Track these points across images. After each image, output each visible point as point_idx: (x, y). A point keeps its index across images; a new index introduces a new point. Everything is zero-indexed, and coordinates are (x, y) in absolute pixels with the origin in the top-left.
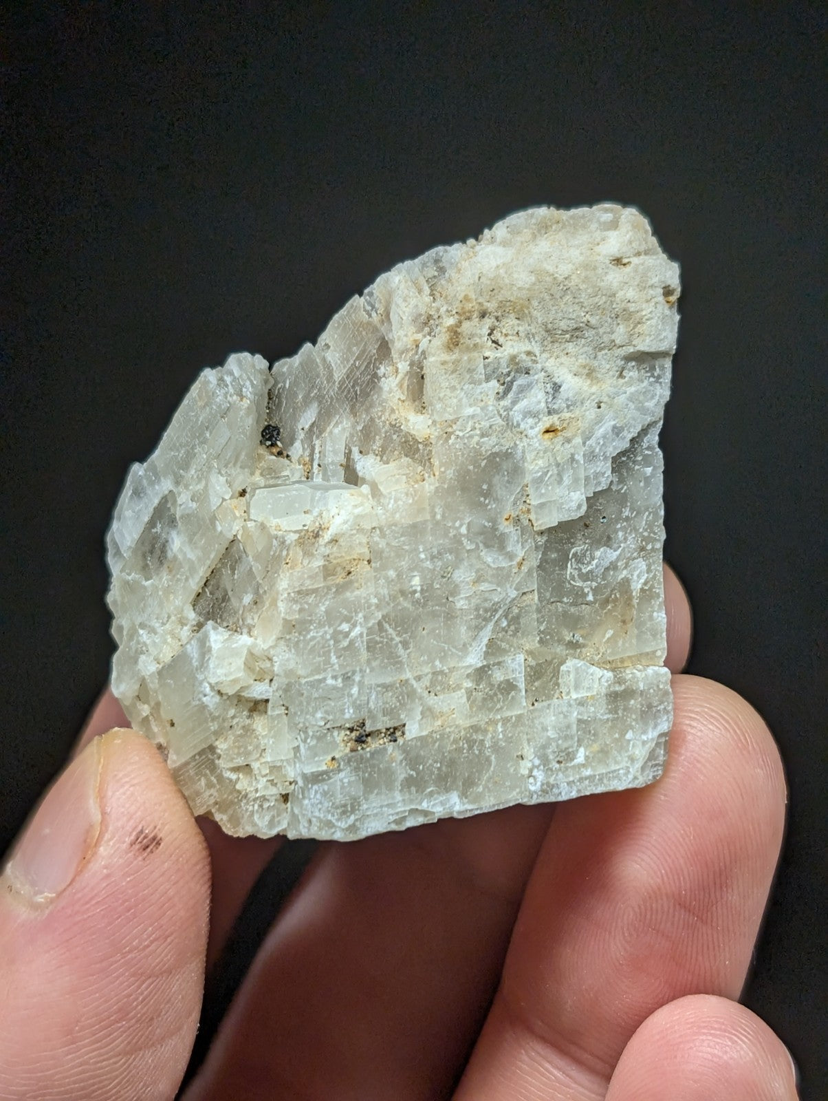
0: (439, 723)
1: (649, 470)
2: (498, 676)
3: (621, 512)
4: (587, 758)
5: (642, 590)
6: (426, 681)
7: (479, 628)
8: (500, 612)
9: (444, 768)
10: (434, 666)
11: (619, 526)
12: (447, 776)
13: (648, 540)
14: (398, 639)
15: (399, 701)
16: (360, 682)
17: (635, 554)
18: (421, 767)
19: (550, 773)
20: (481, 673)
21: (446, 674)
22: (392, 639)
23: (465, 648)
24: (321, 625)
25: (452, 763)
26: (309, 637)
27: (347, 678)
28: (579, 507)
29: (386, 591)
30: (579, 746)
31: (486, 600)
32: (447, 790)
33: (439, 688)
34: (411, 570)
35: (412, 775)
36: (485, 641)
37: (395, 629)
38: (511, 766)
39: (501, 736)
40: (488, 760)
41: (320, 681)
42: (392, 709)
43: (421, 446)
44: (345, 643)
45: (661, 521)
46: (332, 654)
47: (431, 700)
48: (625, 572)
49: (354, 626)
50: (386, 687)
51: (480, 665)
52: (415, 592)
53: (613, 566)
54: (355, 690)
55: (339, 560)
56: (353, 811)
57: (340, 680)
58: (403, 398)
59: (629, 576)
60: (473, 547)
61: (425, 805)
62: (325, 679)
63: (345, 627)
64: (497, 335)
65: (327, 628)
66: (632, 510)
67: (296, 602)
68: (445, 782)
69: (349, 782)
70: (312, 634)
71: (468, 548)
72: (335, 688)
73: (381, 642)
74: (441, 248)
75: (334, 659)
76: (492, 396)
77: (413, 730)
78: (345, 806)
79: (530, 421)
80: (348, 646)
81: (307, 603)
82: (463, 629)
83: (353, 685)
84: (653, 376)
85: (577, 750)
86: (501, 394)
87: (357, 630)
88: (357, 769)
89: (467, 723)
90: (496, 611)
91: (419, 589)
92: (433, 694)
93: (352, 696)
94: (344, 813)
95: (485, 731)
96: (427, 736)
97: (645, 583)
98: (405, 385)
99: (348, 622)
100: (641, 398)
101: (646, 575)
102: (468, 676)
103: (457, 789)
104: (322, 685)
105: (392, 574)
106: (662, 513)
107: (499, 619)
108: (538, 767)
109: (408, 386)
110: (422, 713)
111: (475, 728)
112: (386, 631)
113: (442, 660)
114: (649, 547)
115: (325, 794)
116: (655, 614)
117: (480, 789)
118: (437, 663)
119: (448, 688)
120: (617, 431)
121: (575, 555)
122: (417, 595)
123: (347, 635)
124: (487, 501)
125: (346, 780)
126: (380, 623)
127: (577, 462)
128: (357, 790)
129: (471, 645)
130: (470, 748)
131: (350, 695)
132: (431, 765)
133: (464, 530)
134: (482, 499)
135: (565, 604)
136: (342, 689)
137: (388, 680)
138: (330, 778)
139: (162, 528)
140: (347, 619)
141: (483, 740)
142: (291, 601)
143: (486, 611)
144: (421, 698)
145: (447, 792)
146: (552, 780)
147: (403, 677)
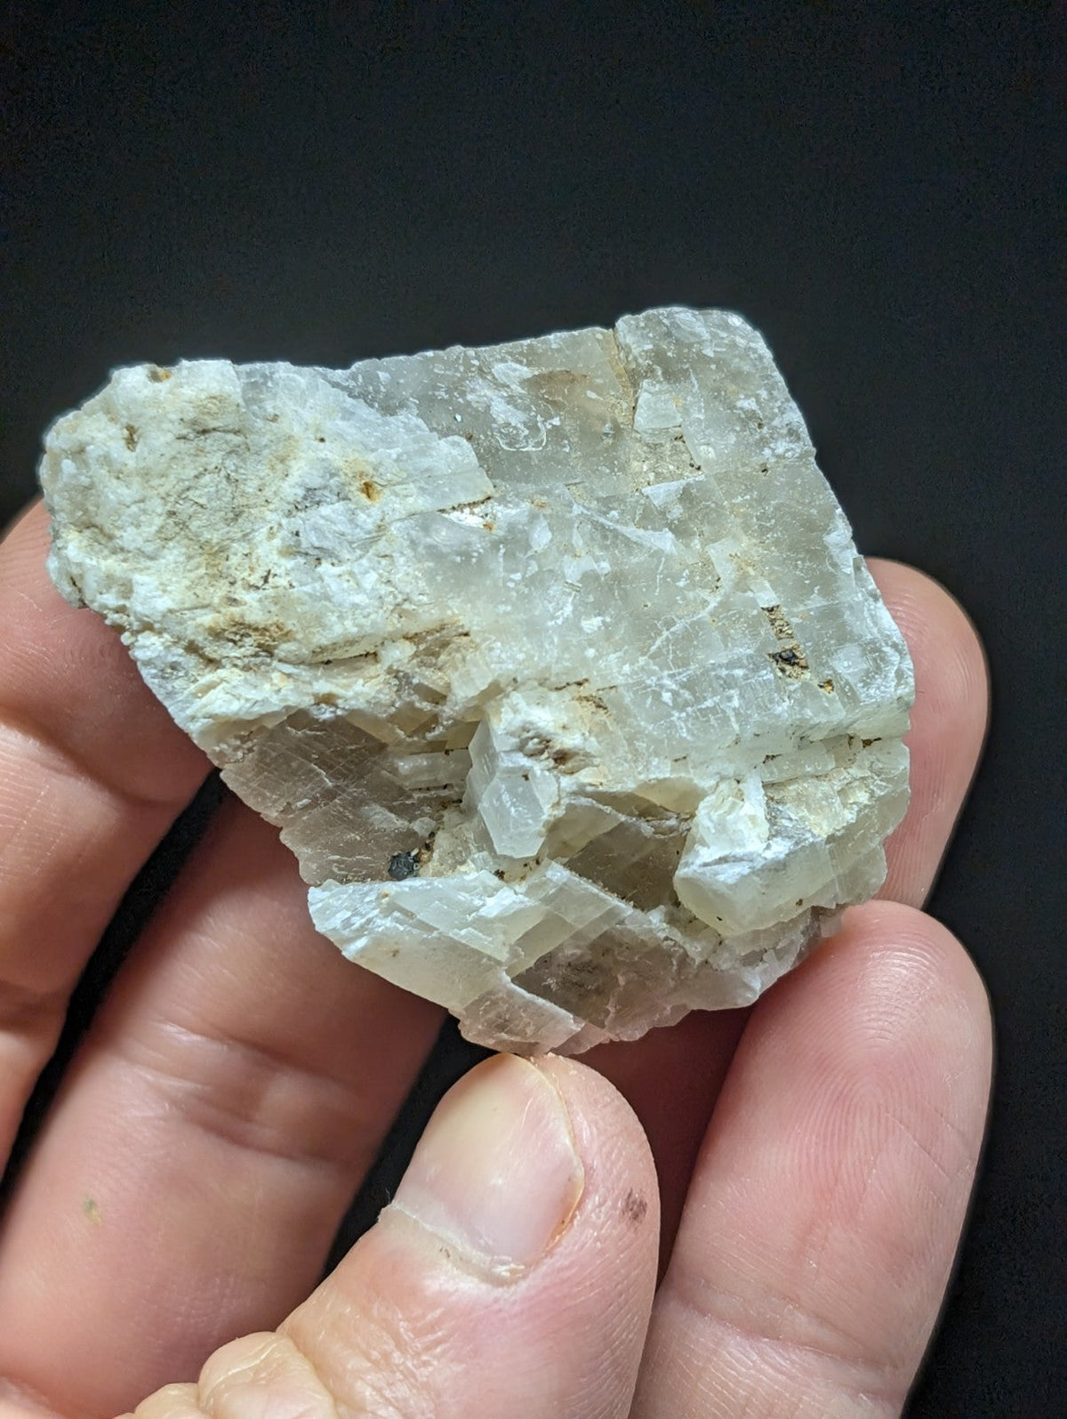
0: (750, 569)
1: (383, 375)
2: (677, 512)
3: (442, 399)
4: (747, 397)
5: (529, 364)
6: (705, 594)
7: (628, 543)
8: (602, 520)
9: (801, 556)
10: (686, 588)
11: (461, 400)
12: (808, 551)
13: (468, 366)
14: (665, 633)
15: (738, 619)
16: (727, 669)
17: (489, 377)
18: (807, 582)
19: (775, 436)
20: (680, 531)
21: (692, 572)
22: (667, 638)
23: (657, 554)
24: (672, 726)
25: (791, 548)
26: (689, 738)
27: (729, 683)
28: (454, 444)
29: (612, 657)
30: (735, 407)
31: (592, 539)
32: (825, 548)
33: (710, 578)
34: (581, 630)
35: (819, 590)
36: (641, 532)
37: (654, 640)
38: (778, 481)
39: (748, 497)
40: (777, 508)
41: (738, 714)
42: (749, 624)
43: (422, 647)
44: (687, 695)
45: (440, 353)
46: (703, 706)
47: (726, 585)
48: (513, 387)
49: (662, 686)
50: (725, 637)
51: (670, 535)
52: (603, 622)
53: (511, 400)
54: (739, 672)
55: (586, 721)
56: (879, 650)
57: (732, 692)
58: (361, 681)
59: (517, 381)
60: (533, 563)
61: (850, 570)
62: (734, 709)
63: (667, 697)
64: (255, 579)
65: (674, 718)
66: (436, 388)
67: (649, 762)
68: (818, 553)
69: (848, 660)
70: (684, 735)
71: (537, 569)
72: (742, 696)
73: (674, 652)
75: (709, 703)
76: (337, 570)
77: (767, 597)
78: (875, 660)
79: (362, 517)
80: (688, 689)
81: (647, 749)
82: (634, 560)
83: (733, 675)
84: (265, 384)
85: (741, 409)
86: (335, 561)
87: (667, 682)
88: (829, 654)
89: (745, 539)
90: (603, 526)
91: (600, 618)
92: (718, 584)
93: (746, 675)
94: (882, 659)
95: (745, 515)
96: (769, 581)
97: (521, 363)
98: (345, 681)
99: (660, 695)
100: (298, 392)
101: (510, 363)
102: (687, 546)
103: (821, 538)
104: (742, 711)
105: (591, 652)
106: (430, 354)
107: (610, 520)
108: (773, 450)
109: (345, 678)
110: (745, 591)
111: (746, 528)
112: (659, 648)
113: (677, 578)
114: (476, 362)
115: (866, 685)
116: (554, 346)
117: (814, 511)
118: (681, 584)
119: (707, 563)
120: (348, 415)
121: (510, 445)
122: (608, 620)
123: (675, 694)
124: (475, 554)
125: (846, 664)
126: (652, 657)
127: (399, 455)
128: (853, 649)
129: (650, 548)
130: (769, 530)
131: (746, 677)
132: (801, 570)
133: (518, 576)
134: (474, 560)
135: (571, 448)
136: (741, 688)
137: (716, 634)
138: (847, 683)
140: (657, 696)
141: (757, 516)
142: (648, 770)
143: (605, 537)
144: (727, 596)
145: (828, 548)
146: (785, 431)
147: (709, 619)
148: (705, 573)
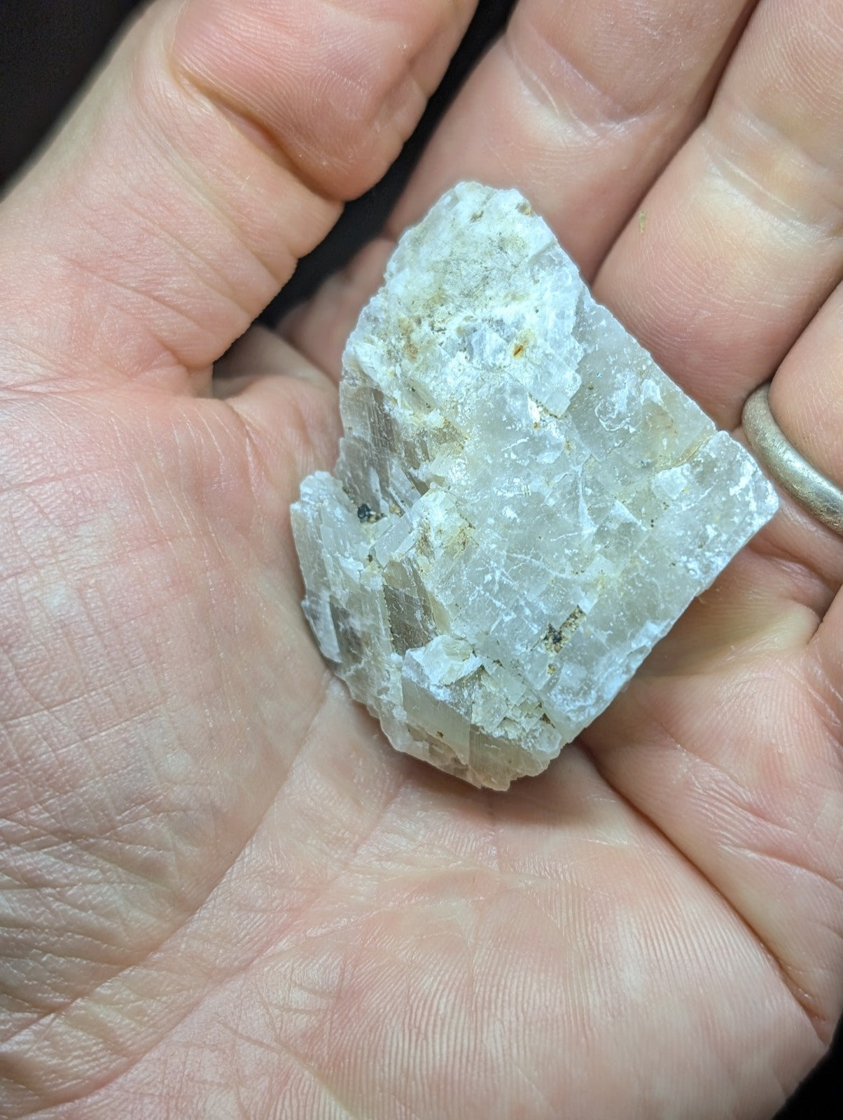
0: (600, 587)
1: (603, 323)
2: (614, 526)
3: (608, 362)
4: (716, 529)
5: (663, 398)
6: (569, 569)
7: (576, 507)
8: (580, 486)
9: (627, 613)
10: (566, 556)
11: (613, 372)
12: (633, 616)
13: (639, 364)
14: (528, 558)
15: (562, 595)
16: (526, 603)
17: (639, 380)
18: (611, 624)
19: (699, 558)
20: (601, 534)
21: (578, 554)
22: (525, 560)
23: (577, 528)
24: (472, 590)
25: (629, 605)
26: (470, 603)
27: (518, 609)
28: (575, 379)
29: (496, 535)
30: (704, 526)
31: (564, 487)
32: (642, 624)
33: (581, 566)
34: (501, 507)
35: (610, 634)
36: (586, 512)
37: (521, 553)
38: (671, 575)
39: (648, 562)
40: (651, 584)
41: (500, 624)
42: (561, 603)
43: (445, 430)
44: (496, 588)
45: (639, 346)
46: (494, 601)
47: (582, 578)
48: (642, 396)
49: (493, 572)
50: (547, 592)
51: (595, 530)
52: (515, 519)
53: (631, 399)
54: (527, 612)
55: (451, 542)
56: (590, 688)
57: (513, 613)
58: (412, 412)
59: (648, 395)
60: (528, 461)
61: (634, 646)
62: (502, 620)
63: (488, 577)
64: (437, 325)
65: (477, 588)
66: (613, 355)
67: (446, 589)
68: (636, 621)
69: (572, 672)
70: (470, 599)
71: (526, 464)
72: (513, 620)
73: (519, 568)
74: (365, 309)
75: (498, 604)
76: (464, 362)
77: (587, 605)
78: (582, 689)
79: (501, 356)
80: (500, 588)
81: (452, 584)
82: (566, 517)
83: (523, 609)
84: (556, 265)
85: (706, 530)
86: (469, 357)
87: (498, 573)
88: (570, 659)
89: (619, 573)
90: (577, 488)
91: (516, 516)
92: (580, 573)
93: (528, 616)
94: (585, 693)
95: (635, 568)
96: (599, 601)
97: (662, 392)
98: (406, 403)
99: (487, 573)
100: (560, 283)
101: (658, 387)
102: (594, 543)
103: (647, 619)
104: (503, 625)
105: (491, 521)
106: (635, 341)
107: (584, 491)
108: (688, 561)
109: (409, 403)
110: (583, 590)
111: (627, 571)
112: (516, 558)
113: (569, 546)
114: (644, 368)
115: (562, 692)
116: (685, 405)
117: (662, 606)
118: (567, 551)
119: (590, 560)
120: (561, 315)
121: (599, 412)
122: (518, 521)
123: (493, 581)
124: (513, 427)
125: (569, 672)
126: (508, 557)
127: (550, 354)
128: (582, 673)
129: (579, 522)
130: (634, 586)
131: (527, 617)
132: (617, 618)
133: (513, 456)
134: (509, 428)
135: (619, 447)
136: (518, 617)
137: (544, 587)
138: (557, 679)
139: (343, 624)
140: (486, 572)
141: (638, 575)
142: (442, 591)
143: (570, 493)
144: (574, 582)
145: (642, 626)
146: (705, 562)
147: (552, 578)
148: (581, 562)
